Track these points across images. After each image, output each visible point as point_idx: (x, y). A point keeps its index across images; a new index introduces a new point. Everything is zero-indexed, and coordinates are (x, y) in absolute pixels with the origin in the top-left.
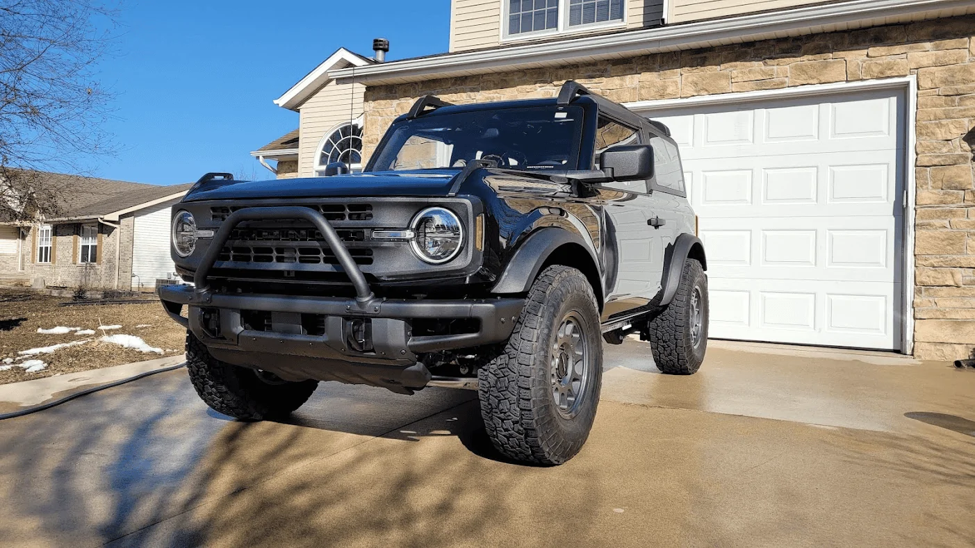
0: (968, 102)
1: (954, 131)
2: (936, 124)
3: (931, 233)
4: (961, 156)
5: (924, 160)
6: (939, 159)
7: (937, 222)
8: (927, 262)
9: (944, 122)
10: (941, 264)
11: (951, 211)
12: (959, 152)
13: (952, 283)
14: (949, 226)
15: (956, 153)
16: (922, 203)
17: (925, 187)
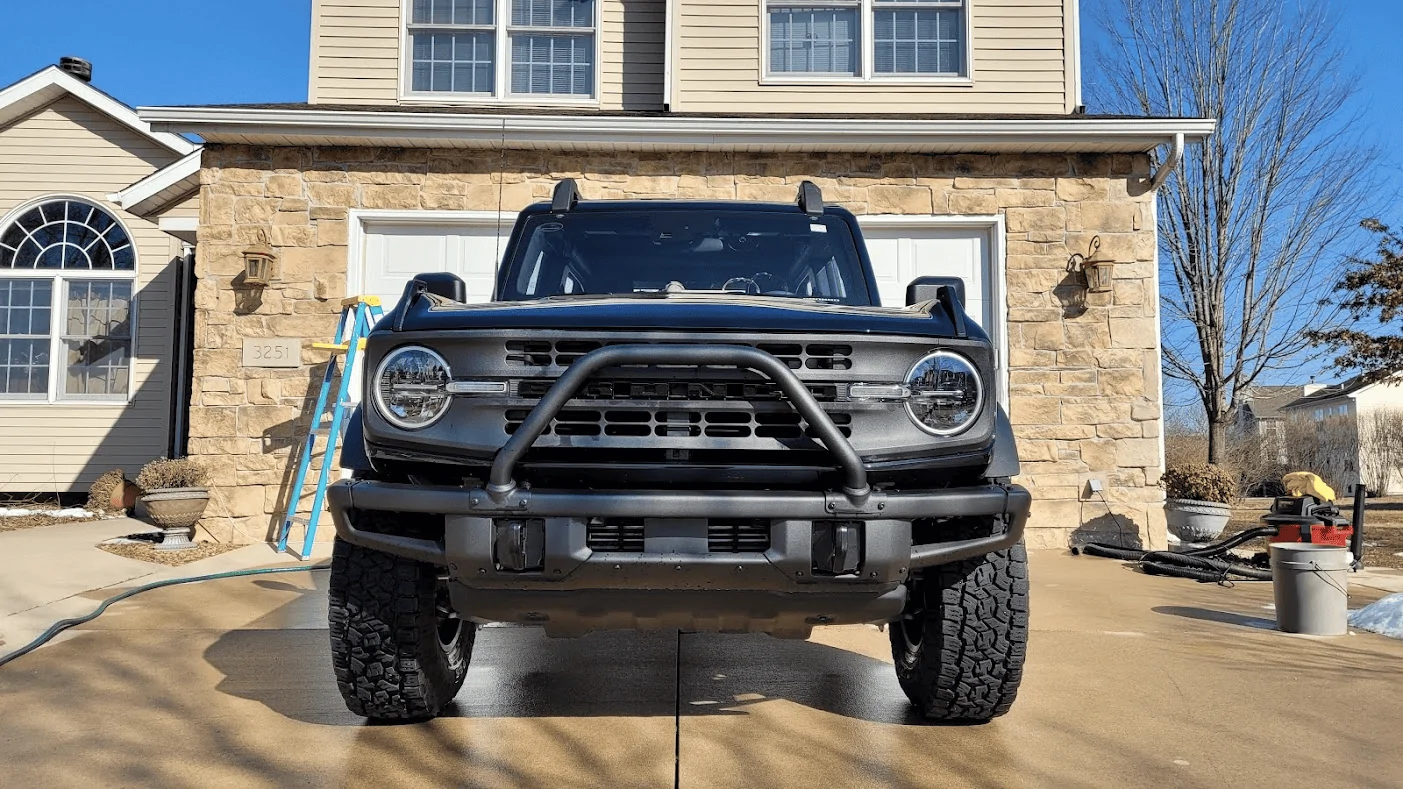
0: (1056, 251)
1: (1044, 282)
2: (1026, 273)
3: (1025, 399)
4: (1053, 312)
5: (1016, 314)
6: (1031, 314)
7: (1031, 387)
8: (1024, 434)
9: (1034, 271)
10: (1038, 435)
11: (1044, 375)
12: (1049, 307)
13: (1048, 458)
14: (1042, 392)
15: (1047, 308)
16: (1017, 364)
17: (1017, 346)
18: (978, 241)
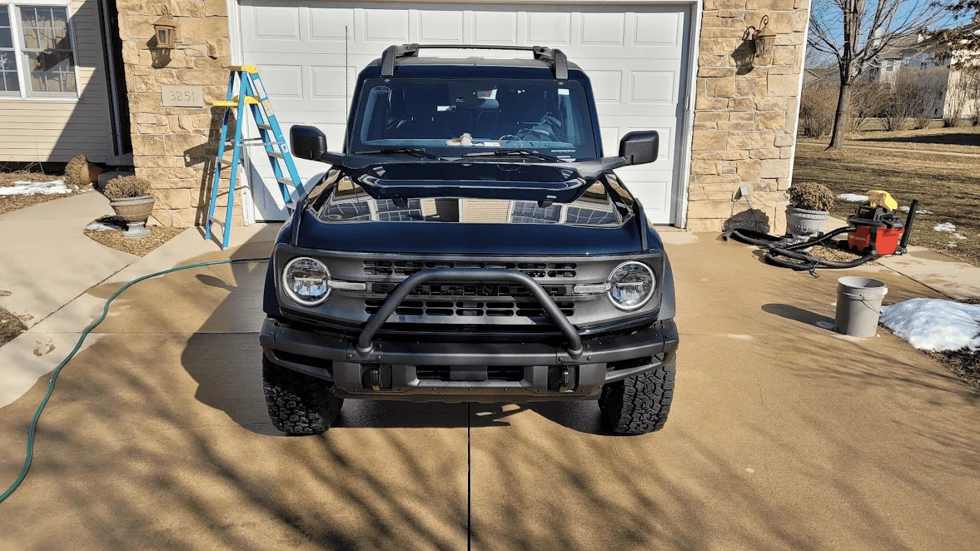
0: (737, 25)
1: (726, 48)
2: (714, 41)
3: (704, 132)
4: (730, 70)
5: (704, 72)
6: (714, 72)
7: (709, 124)
8: (701, 156)
9: (720, 40)
10: (709, 157)
11: (719, 115)
12: (727, 67)
13: (715, 172)
14: (716, 127)
15: (726, 67)
16: (700, 108)
17: (703, 94)
18: (682, 14)
